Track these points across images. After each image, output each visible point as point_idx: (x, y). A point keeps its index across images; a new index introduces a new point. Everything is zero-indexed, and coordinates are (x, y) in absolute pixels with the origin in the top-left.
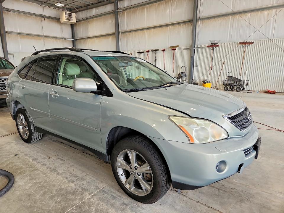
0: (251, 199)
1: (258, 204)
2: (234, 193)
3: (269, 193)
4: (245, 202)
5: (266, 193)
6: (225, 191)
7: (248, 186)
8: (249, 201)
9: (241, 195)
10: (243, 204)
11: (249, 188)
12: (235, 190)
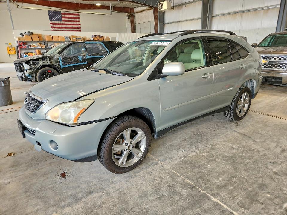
0: (28, 164)
1: (22, 164)
2: (42, 159)
3: (18, 176)
4: (30, 160)
5: (20, 174)
6: (49, 156)
7: (37, 171)
8: (28, 162)
9: (37, 162)
10: (30, 158)
11: (35, 170)
12: (43, 161)
